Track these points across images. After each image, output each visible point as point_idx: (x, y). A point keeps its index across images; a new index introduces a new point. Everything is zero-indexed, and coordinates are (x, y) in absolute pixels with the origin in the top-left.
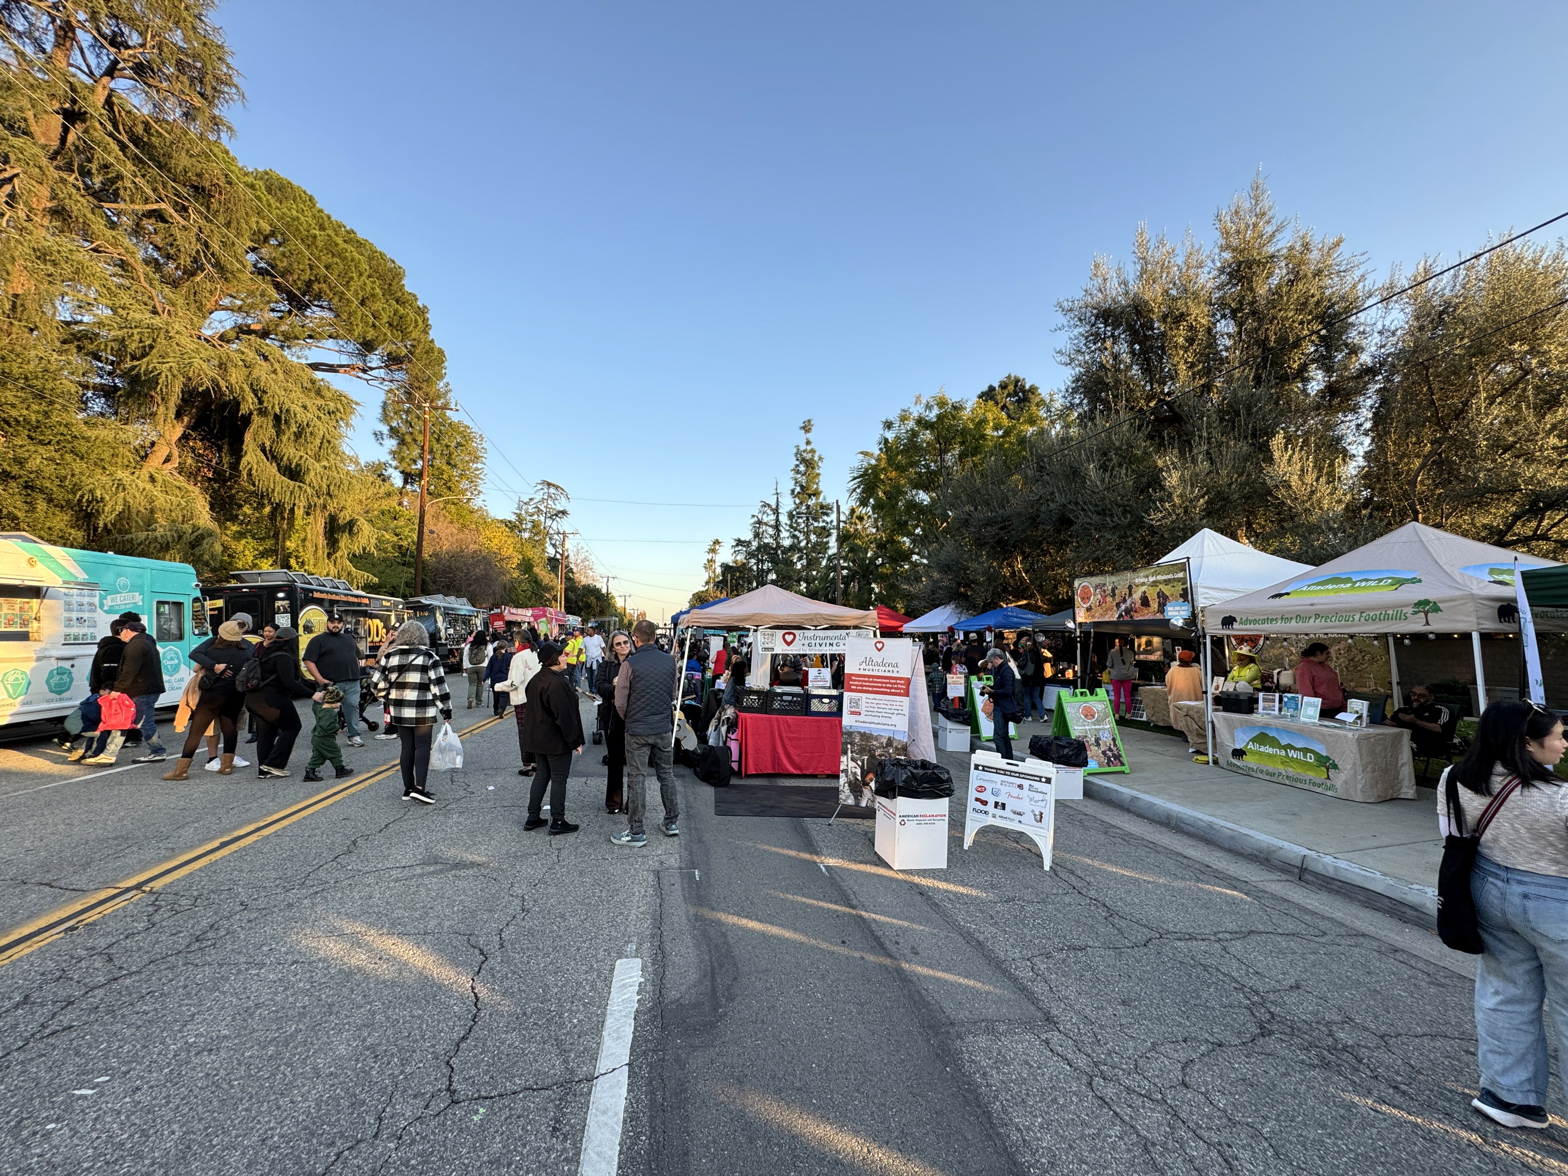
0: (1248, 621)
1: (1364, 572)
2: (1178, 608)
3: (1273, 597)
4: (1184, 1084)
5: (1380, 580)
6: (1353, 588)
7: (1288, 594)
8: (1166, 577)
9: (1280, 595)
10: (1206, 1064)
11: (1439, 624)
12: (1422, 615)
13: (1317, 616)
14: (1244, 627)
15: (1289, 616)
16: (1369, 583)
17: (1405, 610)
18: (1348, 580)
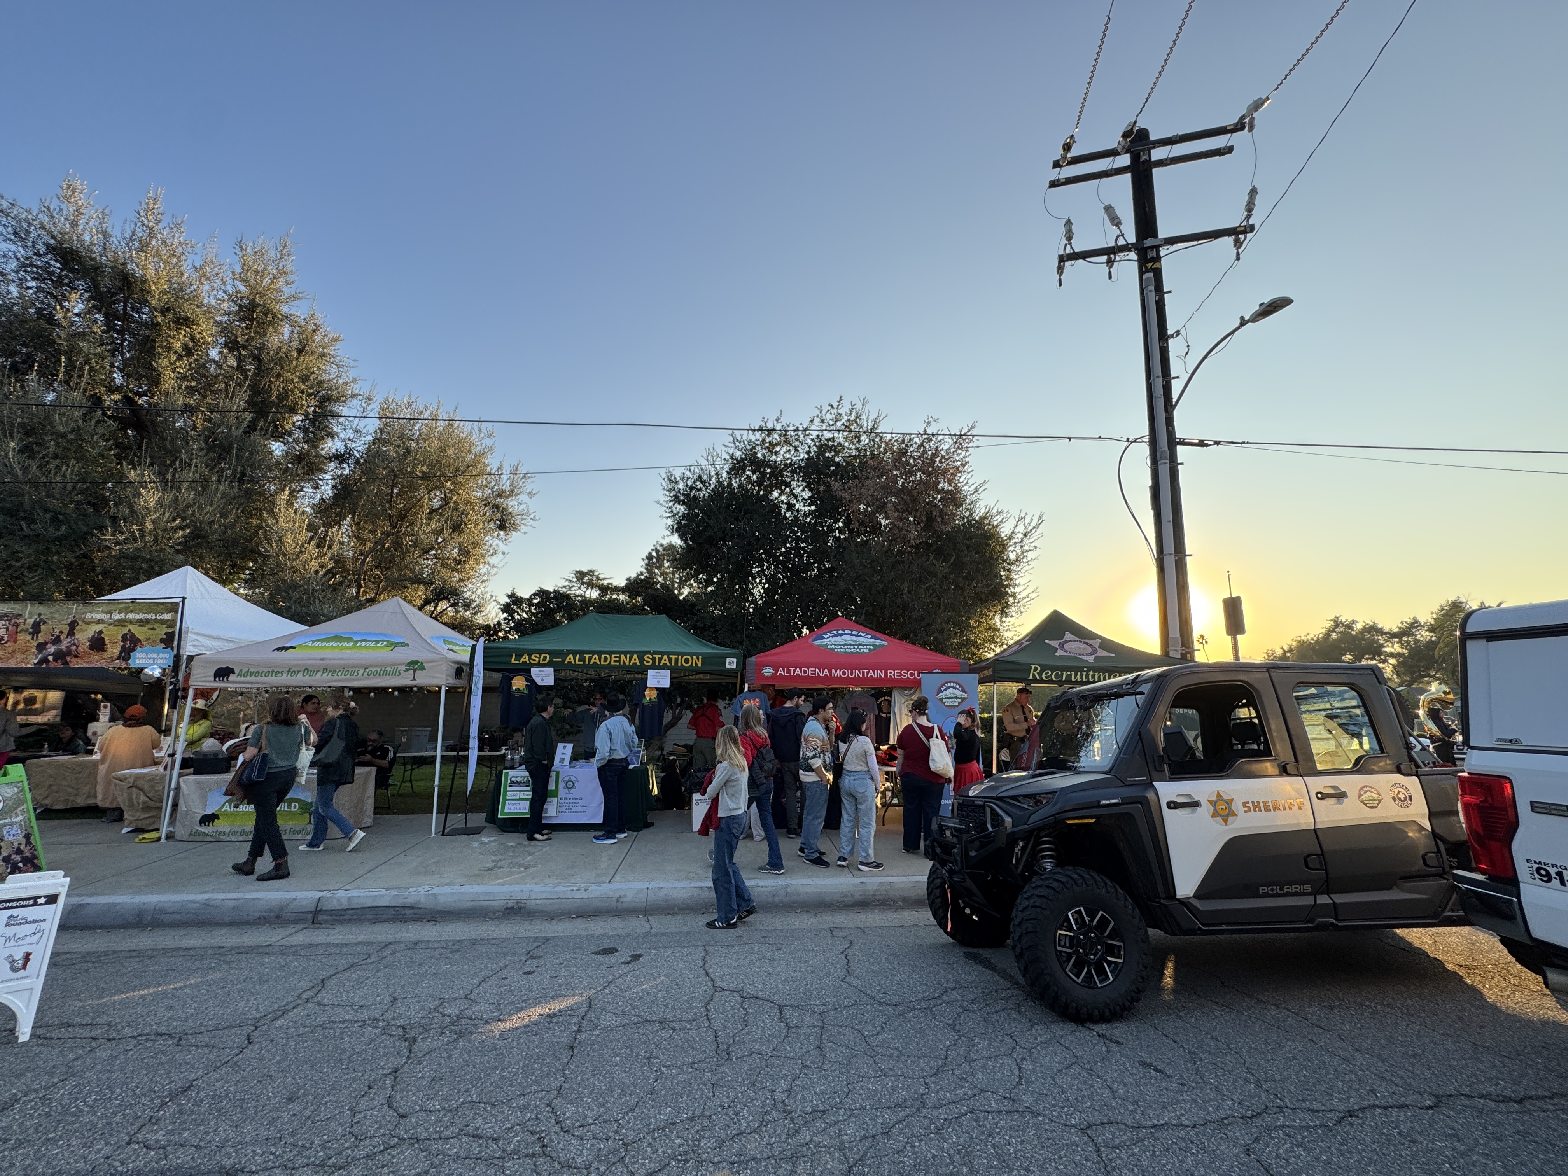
0: (248, 673)
1: (364, 634)
2: (155, 656)
3: (278, 649)
4: (403, 1116)
5: (378, 642)
6: (355, 646)
7: (294, 648)
8: (142, 617)
9: (286, 649)
10: (402, 1090)
11: (423, 680)
12: (412, 672)
13: (325, 670)
14: (242, 679)
15: (296, 669)
16: (369, 644)
17: (400, 668)
18: (349, 640)
